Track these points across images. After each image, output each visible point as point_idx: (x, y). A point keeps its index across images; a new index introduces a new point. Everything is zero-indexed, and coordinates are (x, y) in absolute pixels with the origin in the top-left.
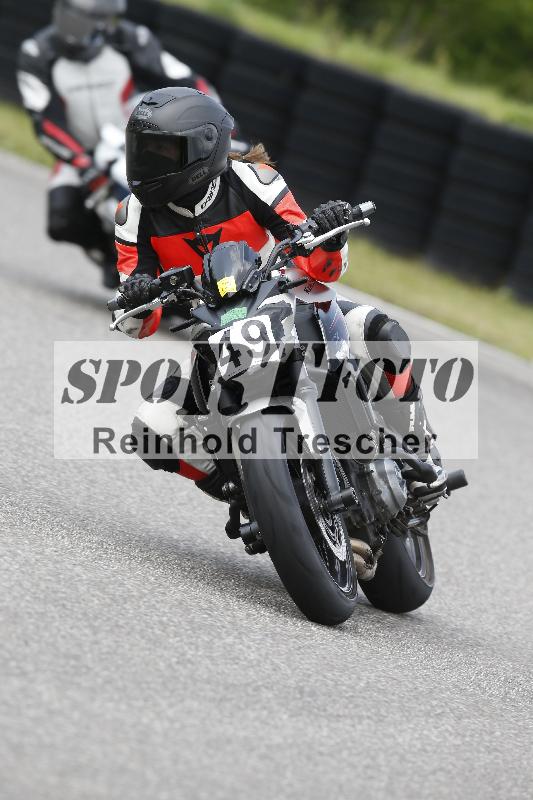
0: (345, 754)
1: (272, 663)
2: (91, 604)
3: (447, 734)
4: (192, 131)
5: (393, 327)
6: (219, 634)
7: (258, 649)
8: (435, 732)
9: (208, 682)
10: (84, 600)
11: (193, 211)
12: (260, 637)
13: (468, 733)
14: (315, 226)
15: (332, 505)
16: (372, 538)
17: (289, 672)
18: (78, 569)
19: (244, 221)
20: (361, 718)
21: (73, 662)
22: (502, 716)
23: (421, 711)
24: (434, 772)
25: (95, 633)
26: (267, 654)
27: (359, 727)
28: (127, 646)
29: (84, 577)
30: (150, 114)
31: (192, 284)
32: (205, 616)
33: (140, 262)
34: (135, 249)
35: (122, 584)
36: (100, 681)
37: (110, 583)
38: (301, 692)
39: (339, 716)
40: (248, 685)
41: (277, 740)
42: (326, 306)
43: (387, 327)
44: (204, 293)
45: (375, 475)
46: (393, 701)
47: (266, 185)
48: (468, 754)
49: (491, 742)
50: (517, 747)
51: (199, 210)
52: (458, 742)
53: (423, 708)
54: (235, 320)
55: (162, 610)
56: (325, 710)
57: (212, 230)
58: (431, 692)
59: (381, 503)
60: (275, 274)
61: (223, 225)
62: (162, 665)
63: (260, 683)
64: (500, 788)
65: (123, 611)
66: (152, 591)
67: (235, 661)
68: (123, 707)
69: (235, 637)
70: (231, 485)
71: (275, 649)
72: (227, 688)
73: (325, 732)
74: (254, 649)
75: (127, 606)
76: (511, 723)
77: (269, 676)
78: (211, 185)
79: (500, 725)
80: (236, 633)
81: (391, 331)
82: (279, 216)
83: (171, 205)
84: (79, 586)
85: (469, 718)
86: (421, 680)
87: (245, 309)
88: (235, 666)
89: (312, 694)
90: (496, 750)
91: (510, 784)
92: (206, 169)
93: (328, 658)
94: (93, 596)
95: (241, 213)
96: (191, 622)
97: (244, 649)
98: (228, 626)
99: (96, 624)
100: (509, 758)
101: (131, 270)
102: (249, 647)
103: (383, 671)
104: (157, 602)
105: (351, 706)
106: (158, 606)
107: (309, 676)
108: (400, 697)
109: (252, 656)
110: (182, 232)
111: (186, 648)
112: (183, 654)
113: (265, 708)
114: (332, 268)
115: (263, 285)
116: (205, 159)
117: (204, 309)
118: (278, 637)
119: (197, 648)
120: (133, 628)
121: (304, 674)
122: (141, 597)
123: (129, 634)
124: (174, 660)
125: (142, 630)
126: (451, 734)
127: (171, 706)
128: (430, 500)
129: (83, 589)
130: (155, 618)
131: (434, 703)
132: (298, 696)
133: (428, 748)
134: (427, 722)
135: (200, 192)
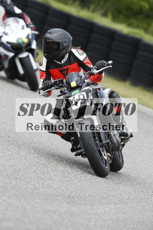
0: (82, 215)
1: (61, 189)
2: (9, 172)
3: (112, 209)
4: (61, 40)
5: (116, 94)
6: (46, 180)
7: (57, 185)
8: (108, 208)
9: (43, 194)
10: (7, 171)
11: (61, 62)
12: (58, 181)
13: (118, 209)
14: (96, 68)
15: (103, 144)
16: (111, 152)
17: (66, 191)
18: (5, 162)
19: (75, 65)
20: (87, 205)
21: (4, 189)
22: (128, 204)
23: (104, 202)
24: (108, 220)
25: (10, 180)
26: (60, 186)
27: (86, 207)
28: (20, 184)
29: (7, 164)
30: (50, 36)
31: (63, 84)
32: (42, 175)
33: (46, 76)
34: (45, 72)
35: (18, 166)
36: (11, 194)
37: (14, 166)
38: (70, 197)
39: (80, 204)
40: (54, 195)
41: (63, 211)
42: (99, 89)
43: (114, 94)
44: (67, 86)
45: (112, 135)
46: (96, 199)
47: (81, 55)
48: (118, 215)
49: (124, 211)
50: (132, 213)
51: (63, 62)
52: (115, 211)
53: (105, 201)
54: (76, 94)
55: (30, 173)
56: (77, 202)
57: (66, 67)
58: (107, 197)
59: (114, 142)
60: (86, 81)
61: (69, 66)
62: (29, 189)
63: (58, 194)
64: (127, 224)
65: (18, 174)
66: (26, 168)
67: (51, 188)
68: (18, 201)
69: (51, 181)
70: (73, 138)
71: (62, 185)
72: (48, 196)
73: (77, 208)
74: (56, 184)
75: (19, 172)
76: (130, 206)
77: (60, 192)
78: (66, 55)
79: (127, 206)
80: (51, 180)
81: (116, 96)
82: (85, 64)
83: (55, 61)
84: (5, 167)
85: (118, 204)
86: (104, 193)
87: (79, 91)
88: (51, 190)
89: (73, 197)
90: (126, 213)
91: (130, 223)
92: (65, 51)
93: (77, 187)
94: (10, 169)
95: (74, 63)
96: (38, 177)
97: (53, 185)
98: (49, 178)
99: (11, 177)
100: (130, 216)
101: (44, 78)
102: (55, 184)
103: (93, 191)
104: (28, 171)
105: (84, 201)
106: (28, 172)
107: (72, 192)
108: (98, 198)
109: (56, 187)
110: (58, 68)
111: (36, 184)
112: (36, 186)
113: (59, 202)
114: (100, 78)
115: (83, 84)
116: (65, 48)
117: (67, 90)
118: (63, 181)
119: (40, 184)
120: (21, 179)
121: (71, 192)
122: (23, 170)
123: (20, 180)
124: (33, 188)
125: (24, 179)
126: (113, 209)
127: (32, 201)
128: (125, 141)
129: (7, 167)
130: (28, 176)
131: (108, 200)
132: (69, 198)
133: (106, 213)
134: (106, 206)
135: (63, 57)
